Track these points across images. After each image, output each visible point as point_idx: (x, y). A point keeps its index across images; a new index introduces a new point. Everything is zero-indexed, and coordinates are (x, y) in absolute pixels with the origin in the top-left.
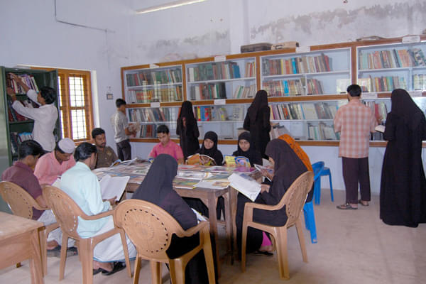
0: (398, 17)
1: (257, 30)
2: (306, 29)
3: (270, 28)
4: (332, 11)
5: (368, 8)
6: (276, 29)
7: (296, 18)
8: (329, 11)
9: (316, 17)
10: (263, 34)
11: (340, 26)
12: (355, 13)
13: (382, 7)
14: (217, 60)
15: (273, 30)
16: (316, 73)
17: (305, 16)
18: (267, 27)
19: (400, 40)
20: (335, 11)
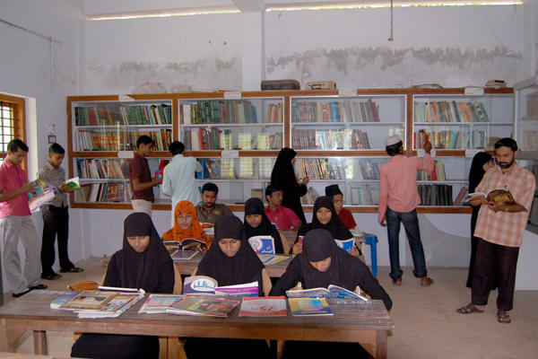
0: (449, 64)
1: (276, 63)
2: (341, 67)
3: (295, 61)
4: (374, 48)
5: (416, 50)
6: (302, 63)
7: (329, 51)
8: (370, 48)
9: (354, 54)
10: (283, 68)
11: (383, 68)
12: (401, 54)
13: (432, 50)
14: (227, 96)
15: (298, 64)
16: (362, 123)
17: (340, 51)
18: (290, 59)
19: (461, 91)
20: (378, 48)
